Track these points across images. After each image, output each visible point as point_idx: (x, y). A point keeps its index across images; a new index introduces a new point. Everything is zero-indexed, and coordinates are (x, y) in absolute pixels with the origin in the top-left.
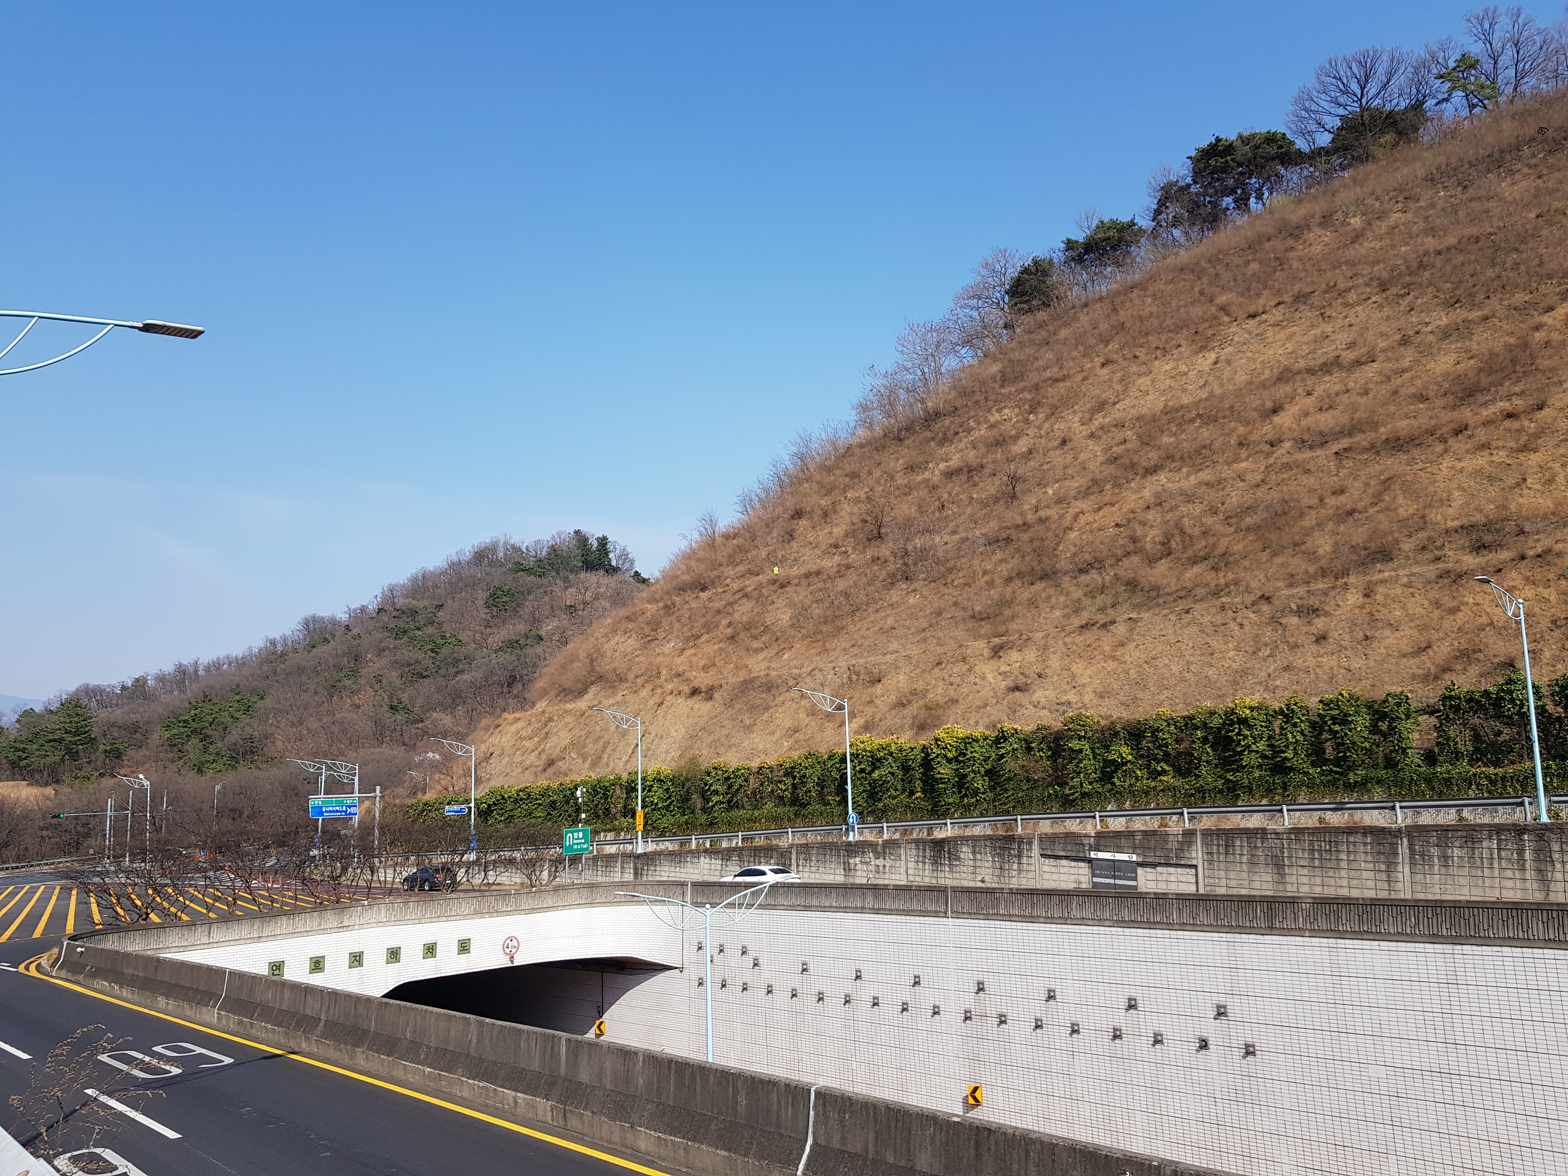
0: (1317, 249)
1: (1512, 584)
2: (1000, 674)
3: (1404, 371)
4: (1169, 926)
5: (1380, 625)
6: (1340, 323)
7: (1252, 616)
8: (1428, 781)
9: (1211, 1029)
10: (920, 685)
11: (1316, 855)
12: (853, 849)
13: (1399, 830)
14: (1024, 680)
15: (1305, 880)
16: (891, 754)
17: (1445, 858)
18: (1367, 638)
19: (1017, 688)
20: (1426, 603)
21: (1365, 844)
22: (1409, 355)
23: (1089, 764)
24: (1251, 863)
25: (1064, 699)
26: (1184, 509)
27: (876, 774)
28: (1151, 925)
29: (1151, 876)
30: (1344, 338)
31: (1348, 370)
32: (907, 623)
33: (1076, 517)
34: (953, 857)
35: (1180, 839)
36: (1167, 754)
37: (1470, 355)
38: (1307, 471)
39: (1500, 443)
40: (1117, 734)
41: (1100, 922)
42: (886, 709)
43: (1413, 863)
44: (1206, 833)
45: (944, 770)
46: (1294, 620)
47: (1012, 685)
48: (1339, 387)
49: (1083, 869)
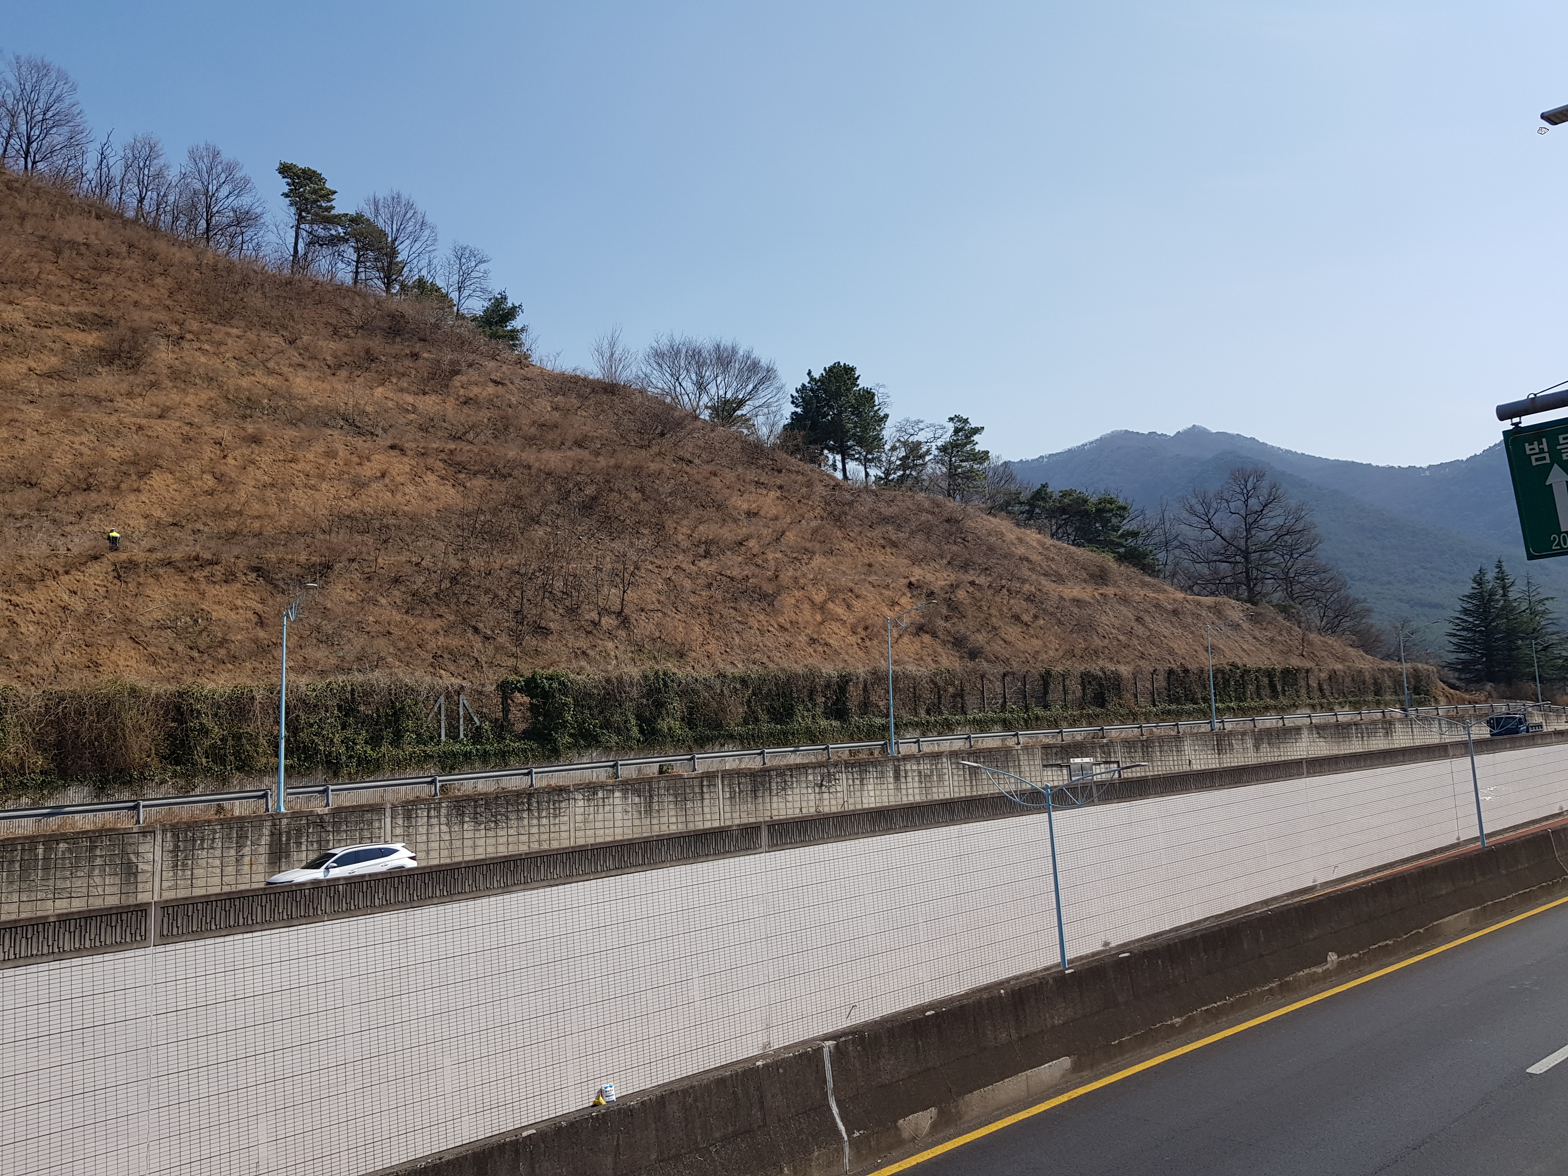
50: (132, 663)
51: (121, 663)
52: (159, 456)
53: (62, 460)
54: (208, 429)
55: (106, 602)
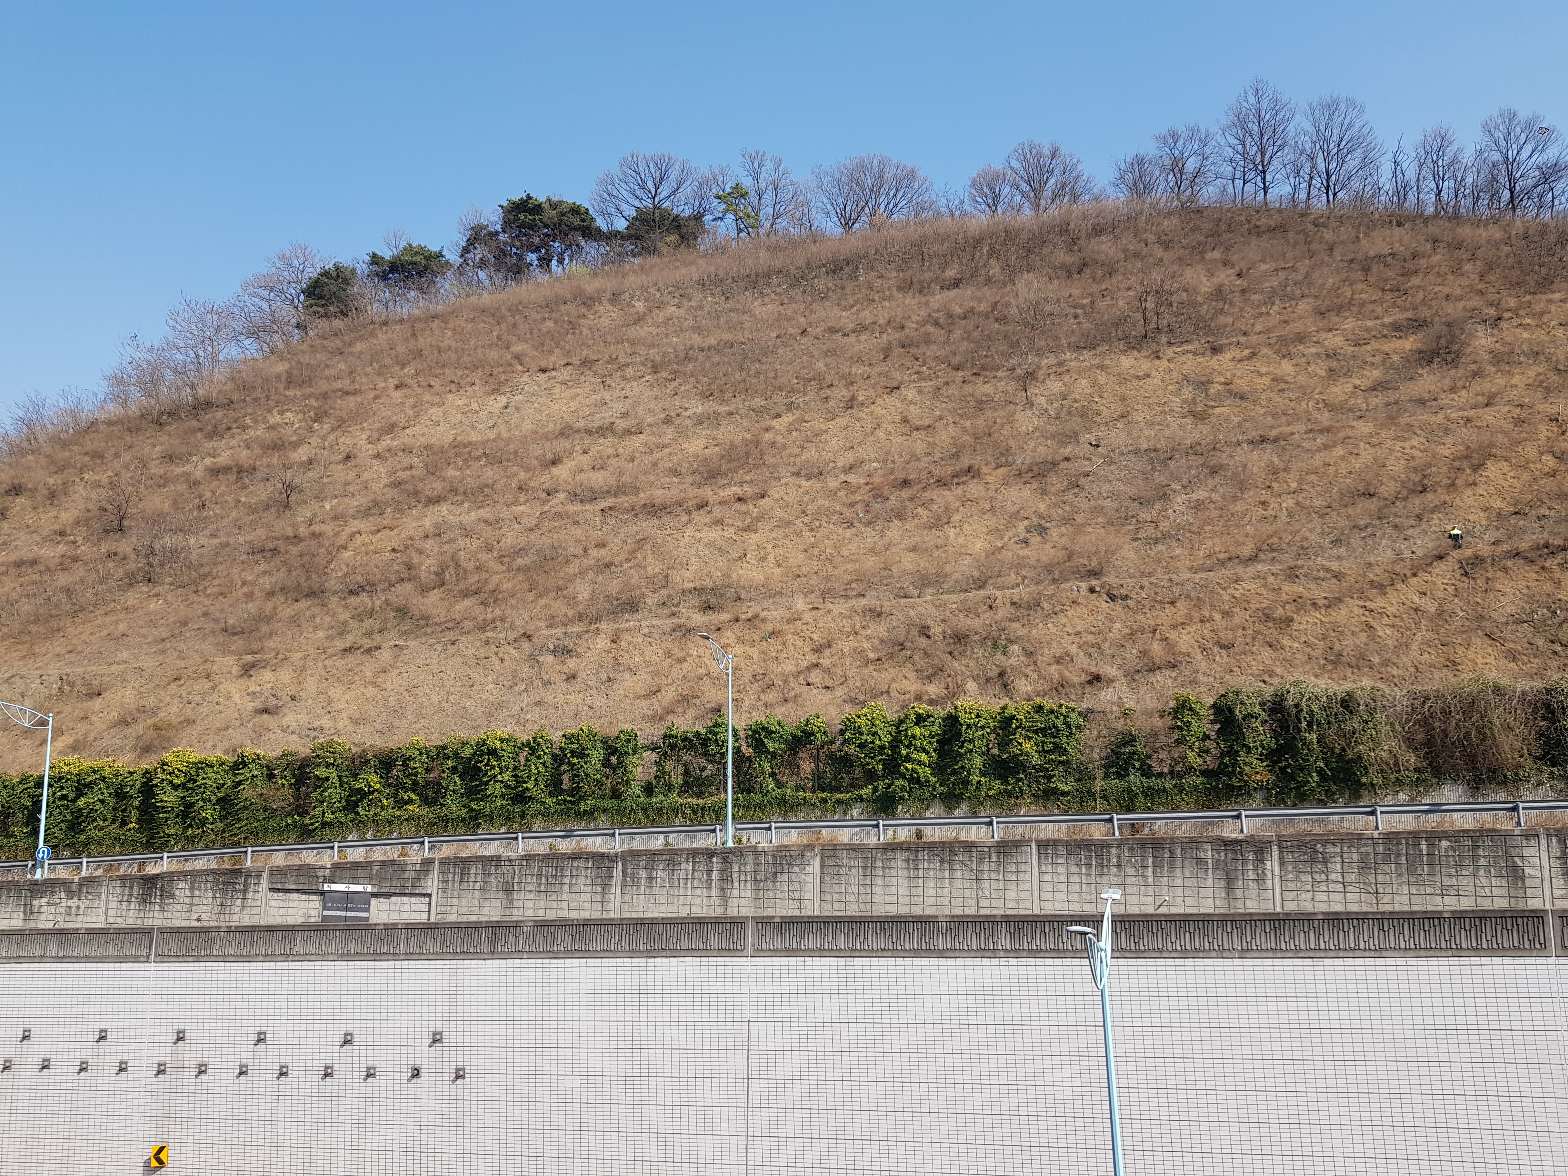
0: (605, 322)
1: (727, 641)
2: (248, 694)
3: (665, 446)
4: (395, 957)
5: (622, 668)
6: (617, 393)
7: (513, 652)
8: (645, 810)
9: (424, 1057)
10: (151, 702)
11: (543, 880)
12: (38, 889)
13: (616, 855)
14: (275, 702)
15: (530, 904)
16: (103, 779)
17: (650, 879)
18: (609, 679)
19: (266, 711)
20: (661, 652)
21: (587, 868)
22: (669, 433)
23: (334, 793)
24: (483, 890)
25: (316, 724)
26: (461, 543)
27: (81, 802)
28: (376, 956)
29: (384, 907)
30: (620, 407)
31: (620, 437)
32: (144, 631)
33: (352, 536)
34: (167, 894)
35: (418, 867)
36: (415, 783)
37: (716, 442)
38: (576, 523)
39: (731, 521)
40: (367, 762)
41: (324, 956)
42: (104, 727)
43: (624, 885)
44: (445, 862)
45: (168, 798)
46: (550, 659)
47: (261, 706)
48: (610, 451)
49: (315, 901)
50: (1491, 660)
51: (1480, 660)
52: (1492, 445)
53: (1396, 466)
54: (1540, 407)
55: (1456, 600)
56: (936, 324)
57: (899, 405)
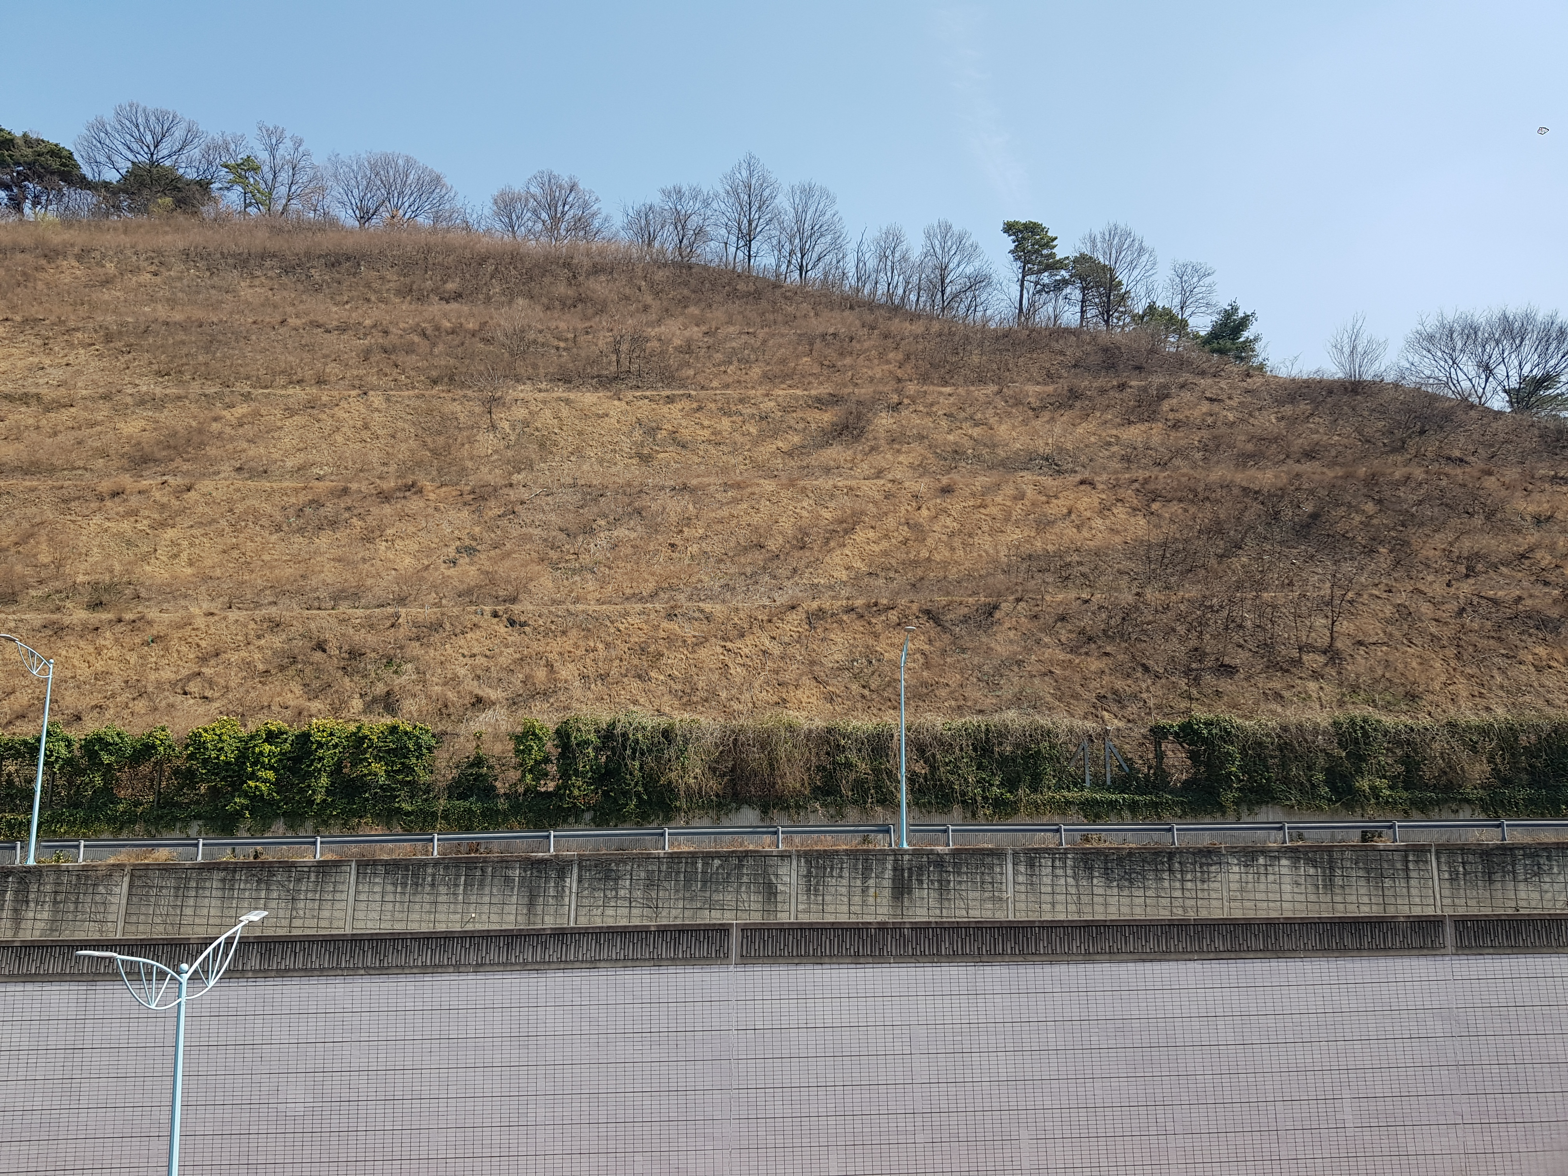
0: (67, 279)
3: (96, 423)
6: (59, 358)
22: (105, 410)
31: (46, 408)
37: (156, 426)
48: (31, 421)
56: (424, 334)
57: (363, 411)
